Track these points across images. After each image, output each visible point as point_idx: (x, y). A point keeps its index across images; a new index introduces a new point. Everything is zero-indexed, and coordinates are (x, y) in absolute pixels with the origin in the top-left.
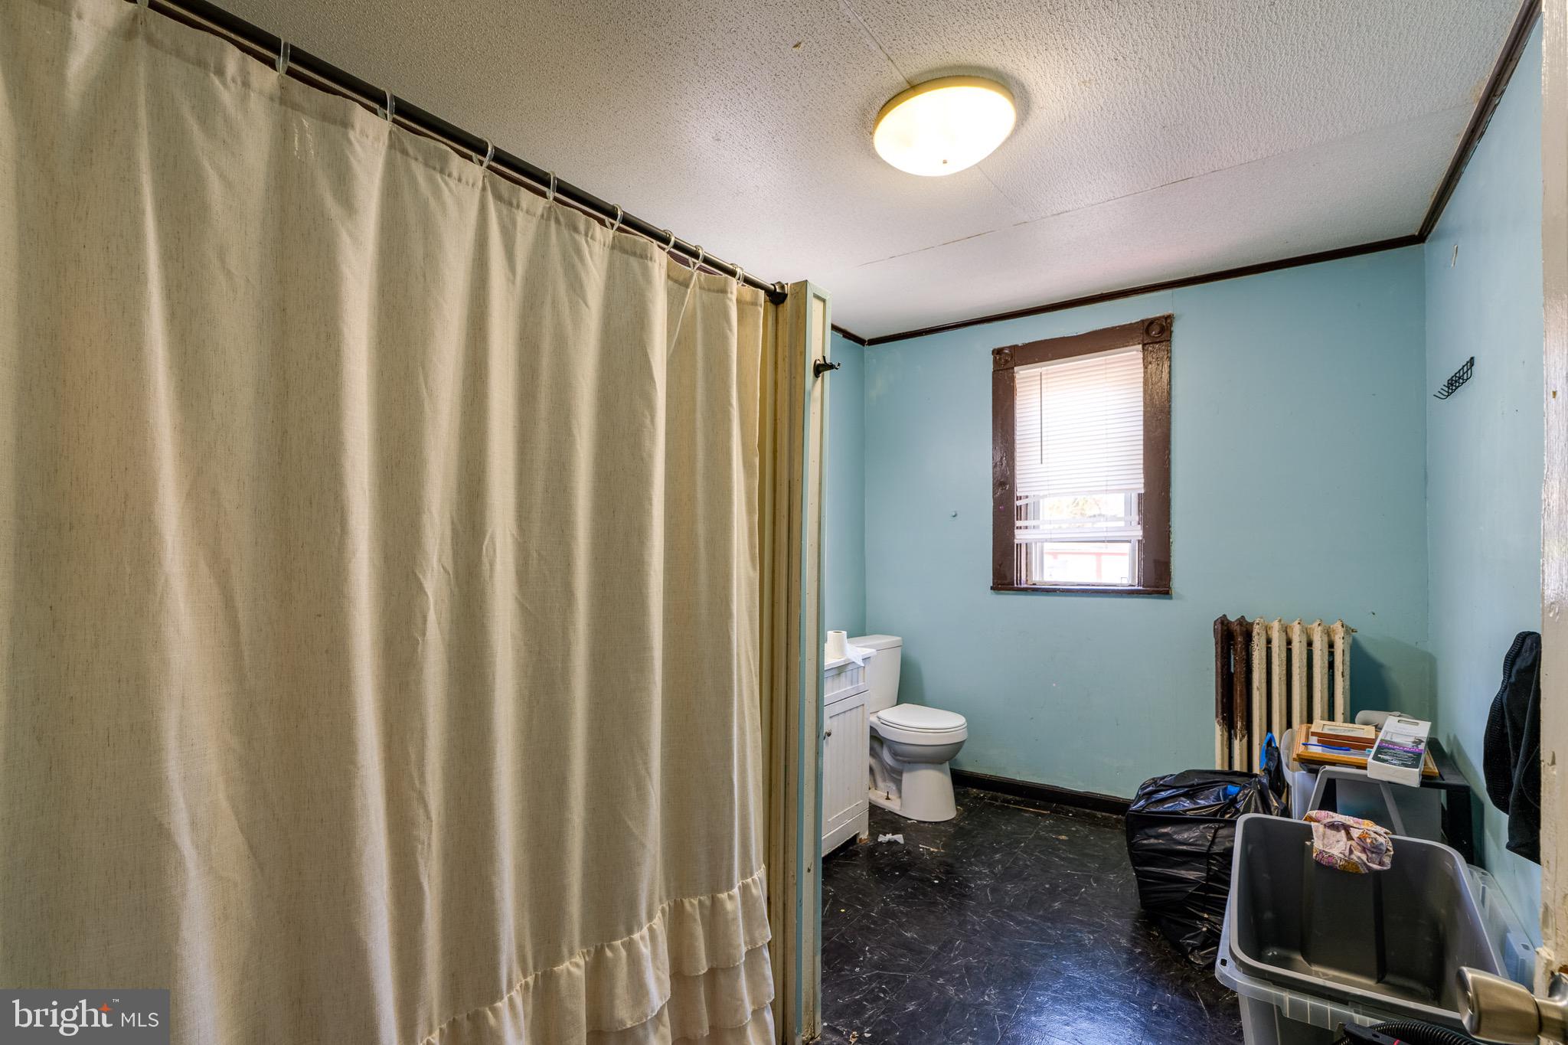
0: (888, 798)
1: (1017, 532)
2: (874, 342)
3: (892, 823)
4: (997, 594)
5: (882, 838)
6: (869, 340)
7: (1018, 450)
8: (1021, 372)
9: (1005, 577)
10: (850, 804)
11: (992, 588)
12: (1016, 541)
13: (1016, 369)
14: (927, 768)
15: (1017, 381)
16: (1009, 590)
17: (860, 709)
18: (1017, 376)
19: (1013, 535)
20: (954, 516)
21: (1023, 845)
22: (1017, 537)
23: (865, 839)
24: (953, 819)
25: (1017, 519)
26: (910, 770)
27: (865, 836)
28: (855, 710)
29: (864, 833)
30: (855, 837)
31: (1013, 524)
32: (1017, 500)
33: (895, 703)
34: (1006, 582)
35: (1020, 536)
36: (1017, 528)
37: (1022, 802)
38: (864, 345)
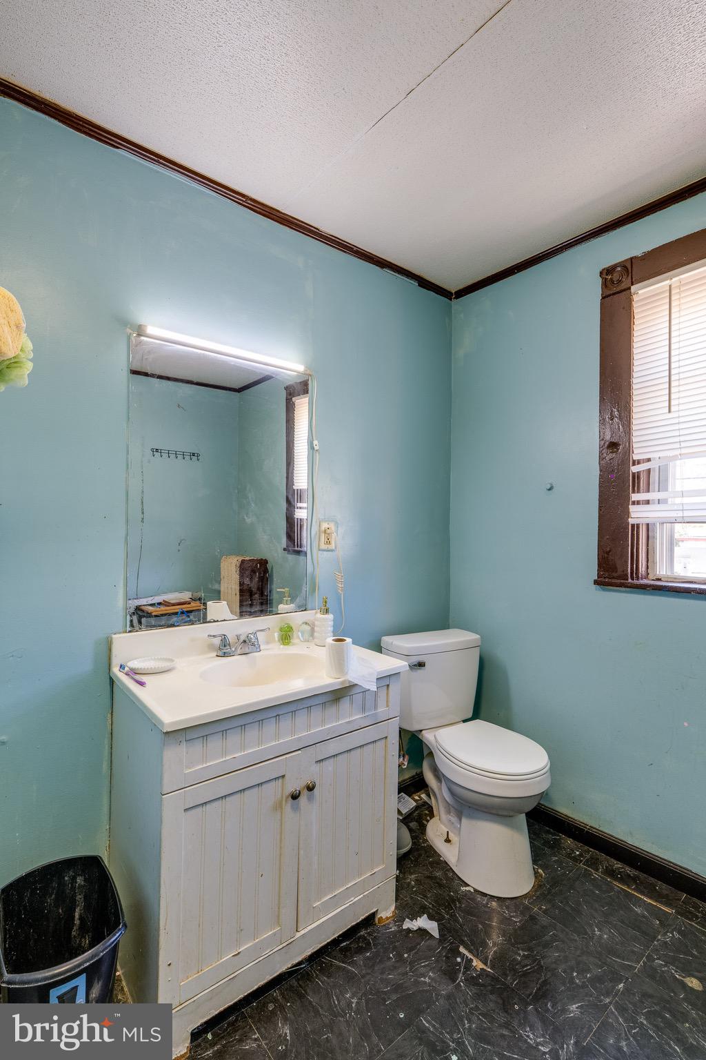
0: (448, 841)
1: (632, 508)
2: (462, 293)
3: (440, 886)
4: (604, 590)
5: (408, 924)
6: (456, 292)
7: (635, 398)
8: (640, 292)
9: (614, 569)
10: (360, 875)
11: (596, 582)
12: (631, 521)
13: (633, 288)
14: (491, 821)
15: (635, 305)
16: (621, 585)
17: (380, 744)
18: (635, 298)
19: (628, 514)
20: (549, 490)
21: (621, 986)
22: (633, 515)
23: (387, 918)
24: (525, 896)
25: (634, 492)
26: (470, 817)
27: (387, 911)
28: (371, 746)
29: (386, 909)
30: (373, 915)
31: (628, 497)
32: (634, 464)
33: (470, 715)
34: (615, 575)
35: (637, 514)
36: (634, 503)
37: (634, 879)
38: (451, 299)
